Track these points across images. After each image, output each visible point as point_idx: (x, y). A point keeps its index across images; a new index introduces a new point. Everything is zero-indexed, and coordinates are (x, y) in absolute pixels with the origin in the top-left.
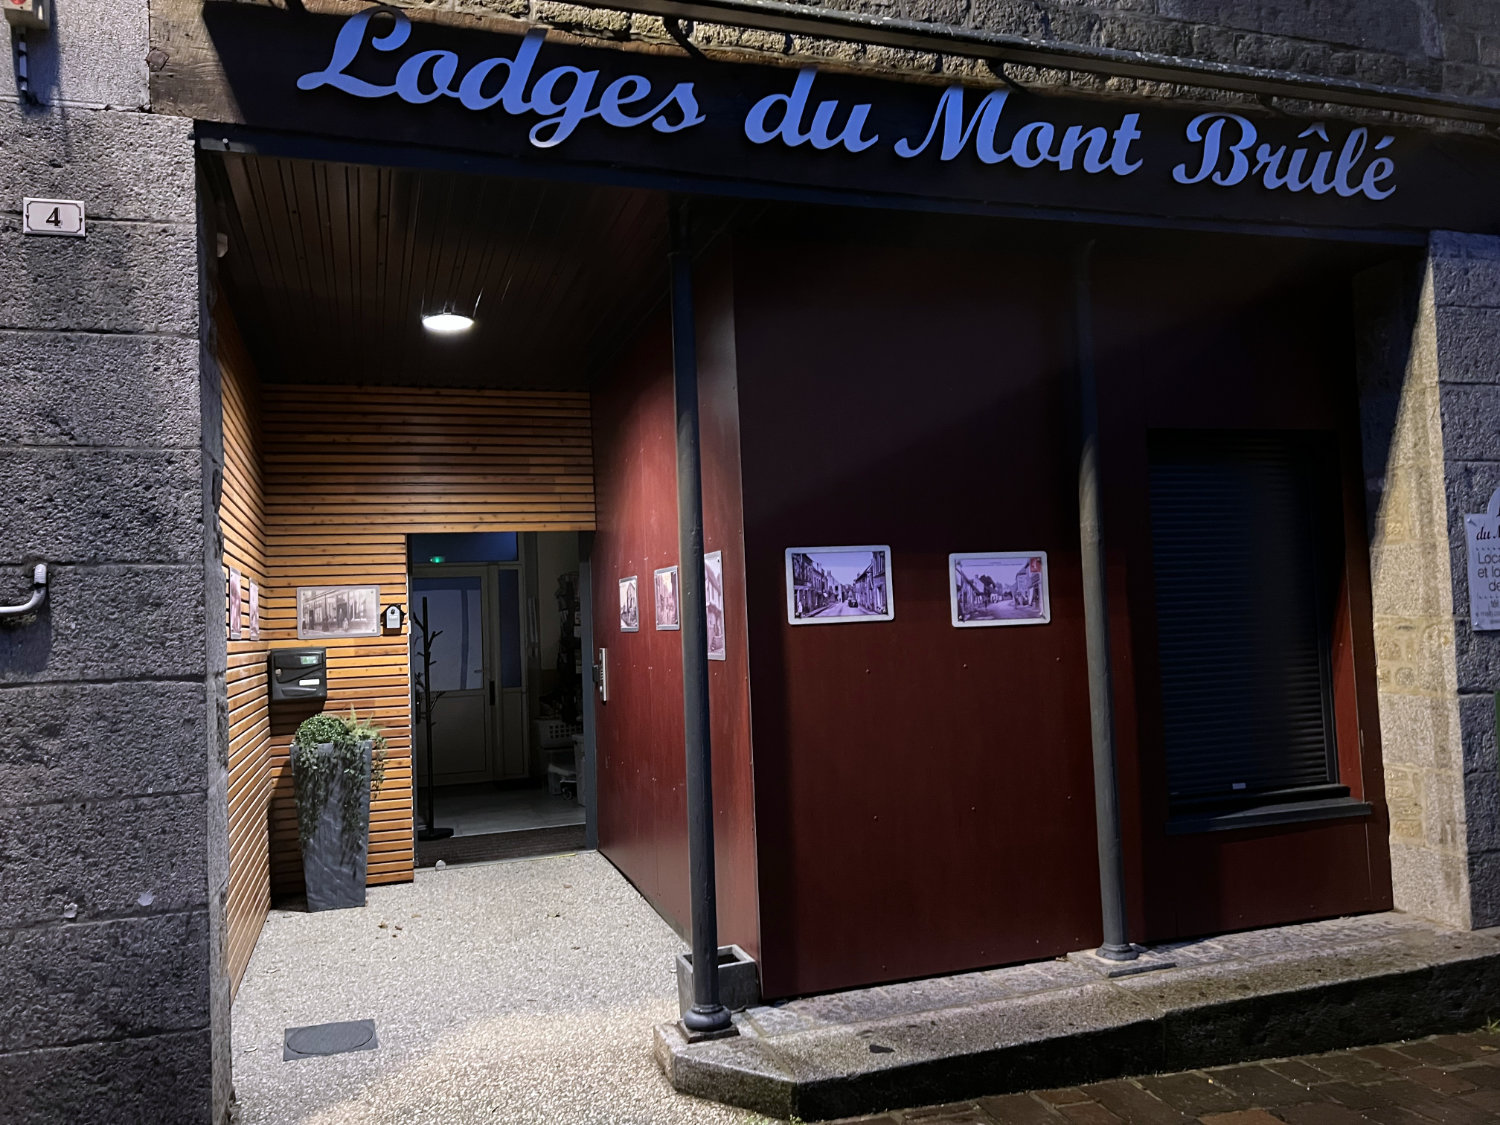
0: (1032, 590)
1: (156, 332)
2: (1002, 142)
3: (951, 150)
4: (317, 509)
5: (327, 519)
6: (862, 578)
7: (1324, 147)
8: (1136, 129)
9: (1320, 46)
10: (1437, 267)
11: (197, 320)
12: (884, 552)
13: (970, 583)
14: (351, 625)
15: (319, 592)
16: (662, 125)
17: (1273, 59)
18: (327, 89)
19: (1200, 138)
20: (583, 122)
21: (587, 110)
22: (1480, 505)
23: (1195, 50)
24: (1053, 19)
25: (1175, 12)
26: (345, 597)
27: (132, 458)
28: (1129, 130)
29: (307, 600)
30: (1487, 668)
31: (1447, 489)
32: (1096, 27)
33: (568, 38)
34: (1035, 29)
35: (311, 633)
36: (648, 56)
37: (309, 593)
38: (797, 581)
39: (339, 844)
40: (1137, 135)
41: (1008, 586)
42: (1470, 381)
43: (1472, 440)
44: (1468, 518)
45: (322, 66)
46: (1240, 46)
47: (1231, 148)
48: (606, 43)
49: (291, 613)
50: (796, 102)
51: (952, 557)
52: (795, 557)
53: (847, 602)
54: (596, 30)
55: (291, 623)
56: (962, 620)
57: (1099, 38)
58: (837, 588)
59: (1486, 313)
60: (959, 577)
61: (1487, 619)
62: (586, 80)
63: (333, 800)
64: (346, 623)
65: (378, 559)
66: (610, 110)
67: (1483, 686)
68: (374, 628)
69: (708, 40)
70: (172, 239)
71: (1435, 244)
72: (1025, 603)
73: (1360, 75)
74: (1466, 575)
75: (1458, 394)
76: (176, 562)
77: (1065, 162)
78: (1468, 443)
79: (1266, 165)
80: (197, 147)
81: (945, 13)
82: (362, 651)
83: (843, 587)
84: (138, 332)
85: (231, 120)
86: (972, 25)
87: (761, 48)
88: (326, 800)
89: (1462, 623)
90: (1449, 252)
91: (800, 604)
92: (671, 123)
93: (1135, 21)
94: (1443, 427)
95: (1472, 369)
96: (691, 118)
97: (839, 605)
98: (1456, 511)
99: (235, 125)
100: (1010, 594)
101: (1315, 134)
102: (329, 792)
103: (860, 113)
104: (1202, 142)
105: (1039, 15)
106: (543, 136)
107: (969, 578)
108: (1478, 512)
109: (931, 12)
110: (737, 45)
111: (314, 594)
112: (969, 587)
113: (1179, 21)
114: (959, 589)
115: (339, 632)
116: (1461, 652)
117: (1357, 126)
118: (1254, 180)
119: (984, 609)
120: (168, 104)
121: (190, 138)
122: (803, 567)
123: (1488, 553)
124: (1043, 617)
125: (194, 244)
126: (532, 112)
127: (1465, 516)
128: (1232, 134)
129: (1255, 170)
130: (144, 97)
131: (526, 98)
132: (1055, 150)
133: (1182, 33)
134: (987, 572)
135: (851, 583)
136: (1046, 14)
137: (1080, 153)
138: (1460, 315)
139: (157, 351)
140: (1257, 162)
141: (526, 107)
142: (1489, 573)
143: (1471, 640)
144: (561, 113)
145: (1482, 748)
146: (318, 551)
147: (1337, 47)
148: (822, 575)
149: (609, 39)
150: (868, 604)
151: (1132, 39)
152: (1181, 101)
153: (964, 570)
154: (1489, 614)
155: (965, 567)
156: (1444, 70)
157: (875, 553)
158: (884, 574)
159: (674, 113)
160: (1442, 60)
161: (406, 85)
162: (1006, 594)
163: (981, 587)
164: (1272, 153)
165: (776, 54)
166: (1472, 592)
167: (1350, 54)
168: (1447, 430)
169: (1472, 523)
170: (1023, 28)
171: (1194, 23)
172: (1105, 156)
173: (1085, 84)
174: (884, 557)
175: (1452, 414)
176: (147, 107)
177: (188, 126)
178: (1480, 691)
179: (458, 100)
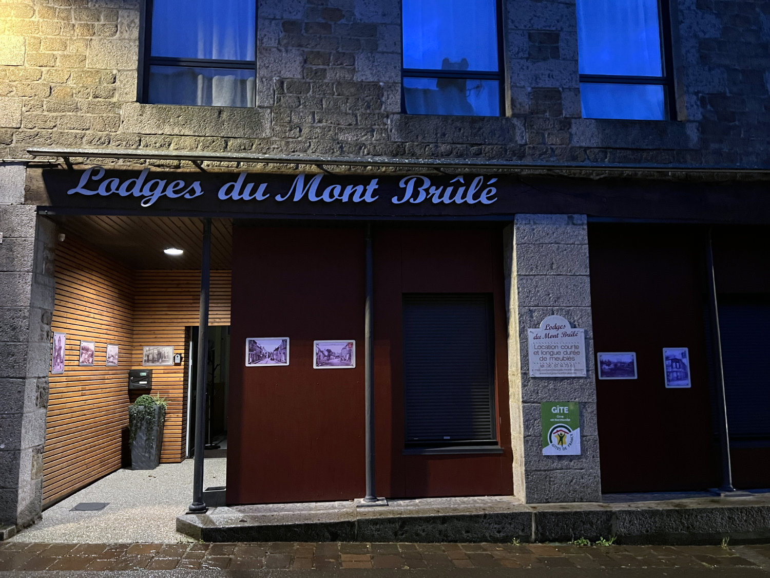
0: (348, 355)
1: (20, 271)
2: (319, 193)
3: (298, 197)
4: (153, 317)
5: (156, 320)
6: (277, 349)
7: (462, 185)
8: (377, 184)
9: (465, 145)
10: (518, 229)
11: (32, 267)
12: (286, 340)
13: (322, 352)
14: (162, 361)
15: (151, 348)
16: (187, 196)
17: (442, 153)
18: (77, 193)
19: (405, 186)
20: (160, 197)
21: (161, 193)
22: (537, 325)
23: (407, 152)
24: (345, 147)
25: (398, 139)
26: (161, 351)
27: (8, 310)
28: (373, 185)
29: (147, 351)
30: (538, 393)
31: (519, 318)
32: (363, 148)
33: (159, 170)
34: (337, 151)
35: (147, 364)
36: (186, 173)
37: (147, 348)
38: (250, 350)
39: (144, 445)
40: (377, 187)
41: (338, 353)
42: (533, 274)
43: (534, 298)
44: (529, 330)
45: (75, 187)
46: (427, 149)
47: (419, 189)
48: (172, 170)
49: (140, 356)
50: (238, 186)
51: (315, 342)
52: (250, 341)
53: (270, 358)
54: (169, 167)
55: (141, 360)
56: (318, 366)
57: (364, 152)
58: (266, 353)
59: (543, 246)
60: (318, 349)
61: (538, 372)
62: (162, 184)
63: (143, 428)
64: (160, 360)
65: (174, 336)
66: (170, 193)
67: (535, 400)
68: (171, 362)
69: (208, 166)
70: (27, 243)
71: (517, 220)
72: (345, 360)
73: (484, 155)
74: (528, 354)
75: (527, 279)
76: (20, 342)
77: (345, 198)
78: (531, 299)
79: (433, 195)
80: (37, 214)
81: (300, 148)
82: (166, 371)
83: (269, 353)
84: (14, 271)
85: (48, 205)
86: (311, 151)
87: (228, 167)
88: (141, 428)
89: (525, 374)
90: (524, 222)
91: (251, 359)
92: (191, 195)
93: (380, 144)
94: (519, 293)
95: (535, 269)
96: (198, 192)
97: (267, 359)
98: (524, 327)
99: (49, 207)
100: (339, 356)
101: (458, 180)
102: (142, 424)
103: (263, 187)
104: (405, 188)
105: (339, 146)
106: (145, 203)
107: (322, 350)
108: (535, 328)
109: (295, 148)
110: (219, 166)
111: (149, 349)
112: (321, 354)
113: (400, 142)
114: (317, 354)
115: (158, 364)
116: (524, 386)
117: (479, 175)
118: (428, 200)
119: (327, 362)
120: (29, 202)
121: (35, 211)
122: (253, 345)
123: (540, 345)
124: (352, 365)
125: (33, 244)
126: (142, 195)
127: (528, 329)
128: (419, 183)
129: (428, 197)
130: (23, 200)
131: (141, 191)
132: (341, 194)
133: (401, 146)
134: (329, 348)
135: (272, 351)
136: (342, 145)
137: (352, 195)
138: (529, 247)
139: (19, 277)
140: (430, 193)
141: (141, 194)
142: (540, 353)
143: (530, 381)
144: (152, 195)
145: (534, 426)
146: (152, 332)
147: (473, 145)
148: (261, 348)
149: (173, 168)
150: (279, 359)
151: (378, 151)
152: (399, 172)
153: (320, 347)
154: (539, 370)
155: (320, 346)
156: (527, 149)
157: (283, 340)
158: (286, 348)
159: (192, 192)
160: (526, 144)
161: (102, 191)
162: (337, 357)
163: (326, 354)
164: (436, 190)
165: (233, 168)
166: (530, 360)
167: (480, 147)
168: (520, 294)
169: (531, 333)
170: (332, 151)
171: (407, 142)
172: (363, 195)
173: (357, 169)
174: (286, 342)
175: (524, 288)
176: (23, 203)
177: (35, 207)
178: (534, 403)
179: (118, 194)
